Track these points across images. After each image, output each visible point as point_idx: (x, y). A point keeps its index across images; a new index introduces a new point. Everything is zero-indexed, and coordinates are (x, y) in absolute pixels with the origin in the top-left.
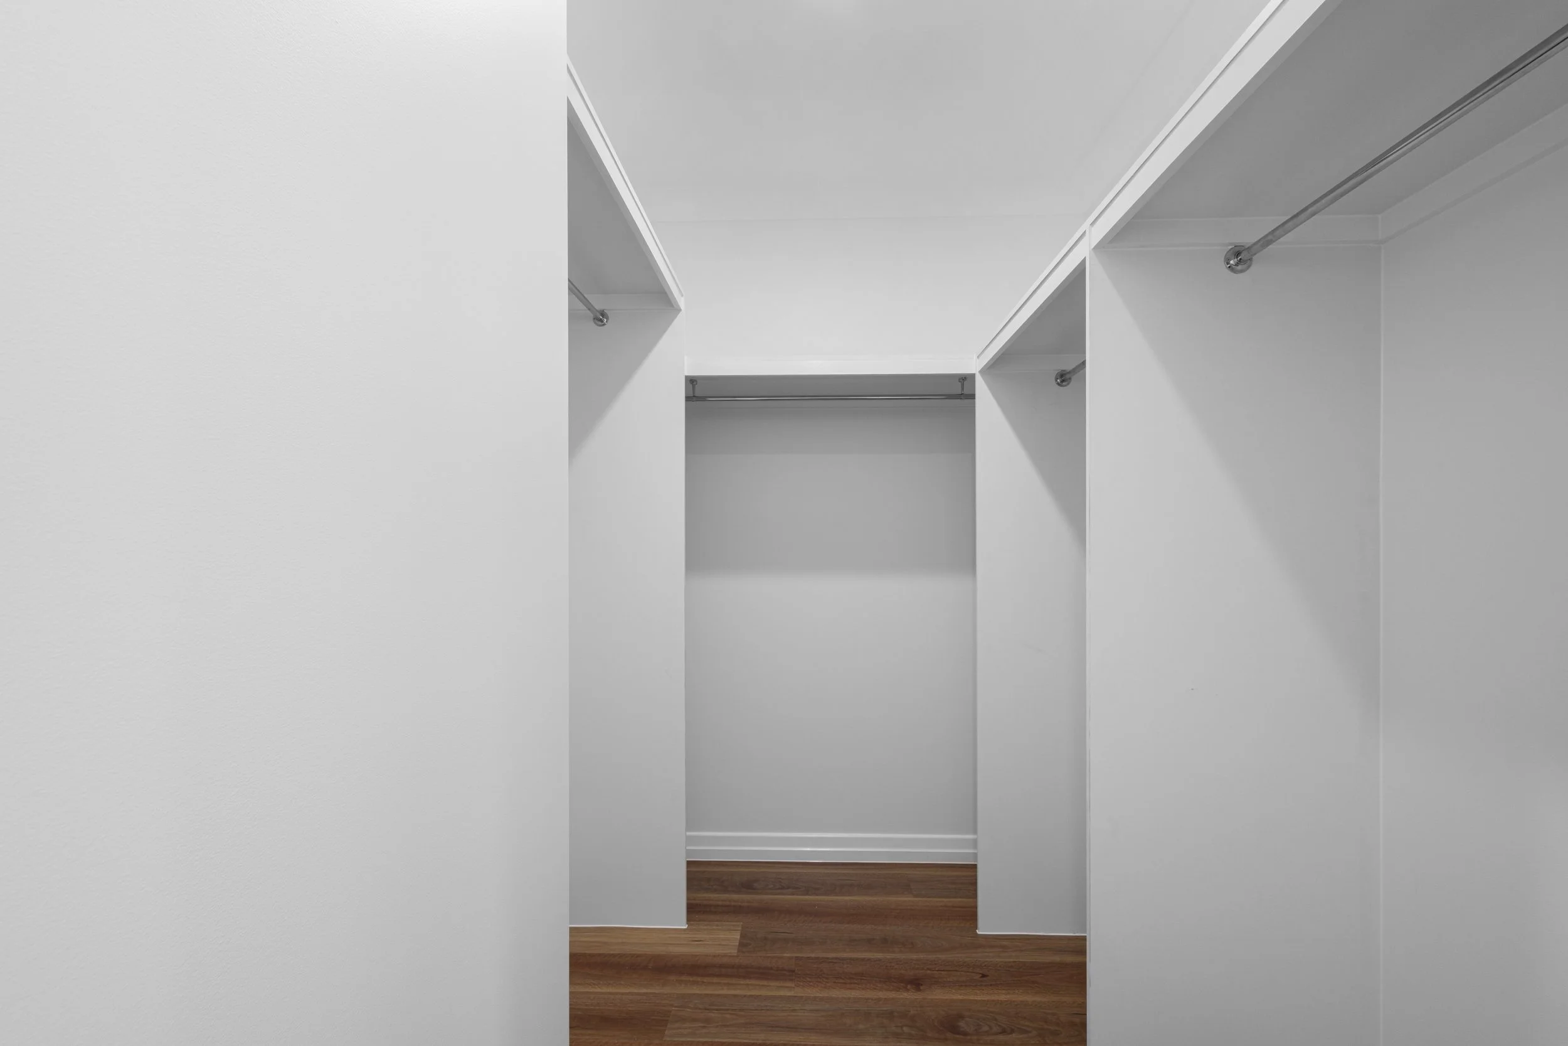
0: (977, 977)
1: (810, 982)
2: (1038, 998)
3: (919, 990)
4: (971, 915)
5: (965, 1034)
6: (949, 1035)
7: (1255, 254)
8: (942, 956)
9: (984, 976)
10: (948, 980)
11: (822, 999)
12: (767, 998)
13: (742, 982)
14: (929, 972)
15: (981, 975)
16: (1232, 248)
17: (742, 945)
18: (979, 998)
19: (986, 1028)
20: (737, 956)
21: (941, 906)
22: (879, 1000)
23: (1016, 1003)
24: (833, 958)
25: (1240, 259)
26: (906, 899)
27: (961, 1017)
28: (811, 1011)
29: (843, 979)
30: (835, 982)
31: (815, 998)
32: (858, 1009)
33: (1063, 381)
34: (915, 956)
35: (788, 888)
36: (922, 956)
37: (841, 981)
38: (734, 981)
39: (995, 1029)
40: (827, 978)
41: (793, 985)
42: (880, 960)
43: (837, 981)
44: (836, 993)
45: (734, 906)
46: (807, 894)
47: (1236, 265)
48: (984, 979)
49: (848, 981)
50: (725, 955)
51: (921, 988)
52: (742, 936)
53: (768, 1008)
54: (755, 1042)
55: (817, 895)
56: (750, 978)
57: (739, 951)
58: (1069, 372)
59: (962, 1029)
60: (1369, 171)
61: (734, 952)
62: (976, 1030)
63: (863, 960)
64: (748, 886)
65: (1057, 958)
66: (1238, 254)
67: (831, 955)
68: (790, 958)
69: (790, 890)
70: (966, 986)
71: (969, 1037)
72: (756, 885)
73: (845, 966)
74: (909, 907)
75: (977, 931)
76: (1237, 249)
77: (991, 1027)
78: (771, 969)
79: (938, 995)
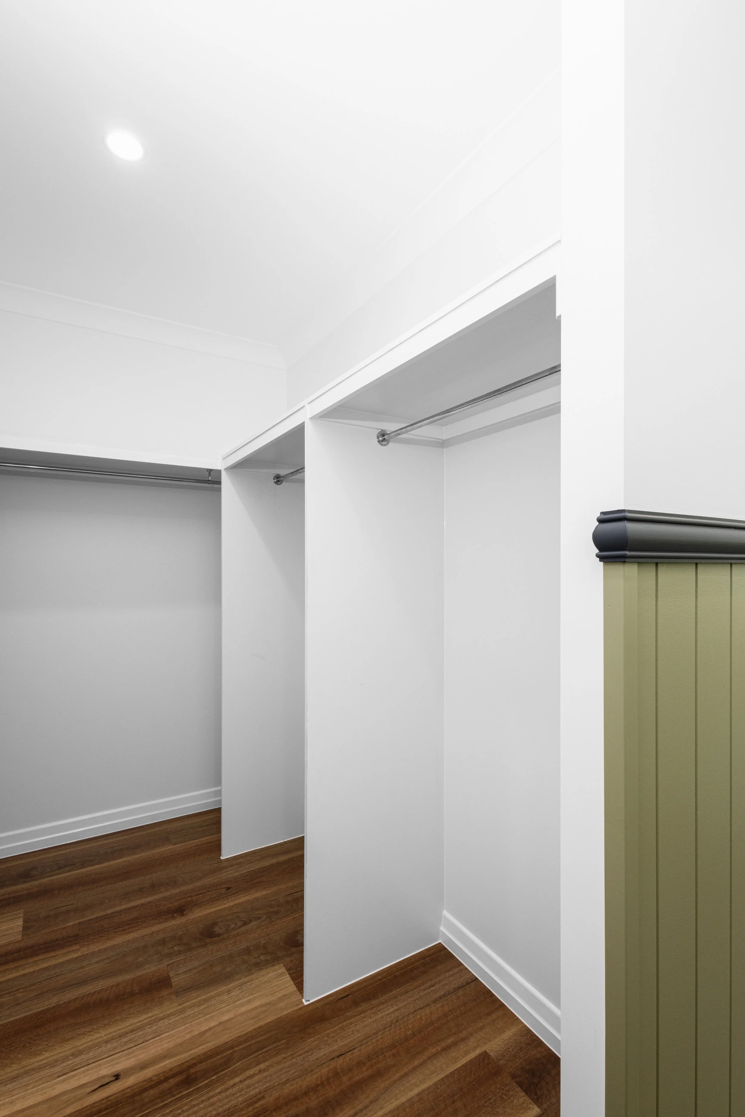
0: (223, 891)
1: (94, 939)
2: (264, 893)
3: (182, 915)
4: (217, 847)
5: (219, 935)
6: (208, 940)
7: (392, 438)
8: (197, 884)
9: (228, 888)
10: (204, 900)
11: (105, 950)
12: (55, 966)
13: (30, 961)
14: (189, 899)
15: (226, 889)
16: (380, 432)
17: (25, 928)
18: (226, 906)
19: (233, 926)
20: (22, 940)
21: (194, 846)
22: (153, 933)
23: (251, 901)
24: (112, 913)
25: (384, 439)
26: (167, 849)
27: (214, 924)
28: (98, 962)
29: (122, 927)
30: (115, 932)
31: (100, 951)
32: (137, 946)
33: (278, 481)
34: (177, 891)
35: (66, 866)
36: (184, 888)
37: (121, 929)
38: (22, 962)
39: (239, 924)
40: (108, 932)
41: (79, 947)
42: (150, 902)
43: (117, 931)
44: (119, 940)
45: (14, 897)
46: (84, 867)
47: (382, 441)
48: (229, 890)
49: (127, 927)
50: (9, 944)
51: (185, 913)
52: (25, 921)
53: (58, 974)
54: (48, 1007)
55: (93, 865)
56: (37, 955)
57: (23, 936)
58: (283, 477)
59: (217, 933)
60: (445, 415)
61: (19, 937)
62: (226, 930)
63: (137, 906)
64: (26, 875)
65: (274, 861)
66: (383, 435)
67: (109, 911)
68: (73, 926)
69: (67, 869)
70: (216, 900)
71: (221, 937)
72: (34, 873)
73: (123, 916)
74: (169, 854)
75: (221, 857)
76: (383, 432)
77: (236, 924)
78: (57, 940)
79: (197, 914)
